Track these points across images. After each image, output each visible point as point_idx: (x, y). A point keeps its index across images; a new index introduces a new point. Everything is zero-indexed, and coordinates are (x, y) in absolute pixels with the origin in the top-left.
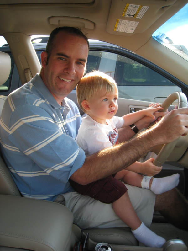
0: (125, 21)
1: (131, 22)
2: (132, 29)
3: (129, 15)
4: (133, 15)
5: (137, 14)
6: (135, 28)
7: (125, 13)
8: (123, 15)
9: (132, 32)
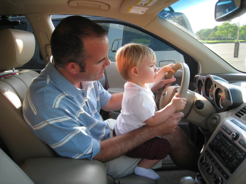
0: (137, 7)
1: (142, 8)
2: (142, 12)
3: (142, 4)
4: (145, 4)
5: (147, 3)
6: (145, 11)
7: (138, 3)
8: (136, 4)
9: (143, 13)
